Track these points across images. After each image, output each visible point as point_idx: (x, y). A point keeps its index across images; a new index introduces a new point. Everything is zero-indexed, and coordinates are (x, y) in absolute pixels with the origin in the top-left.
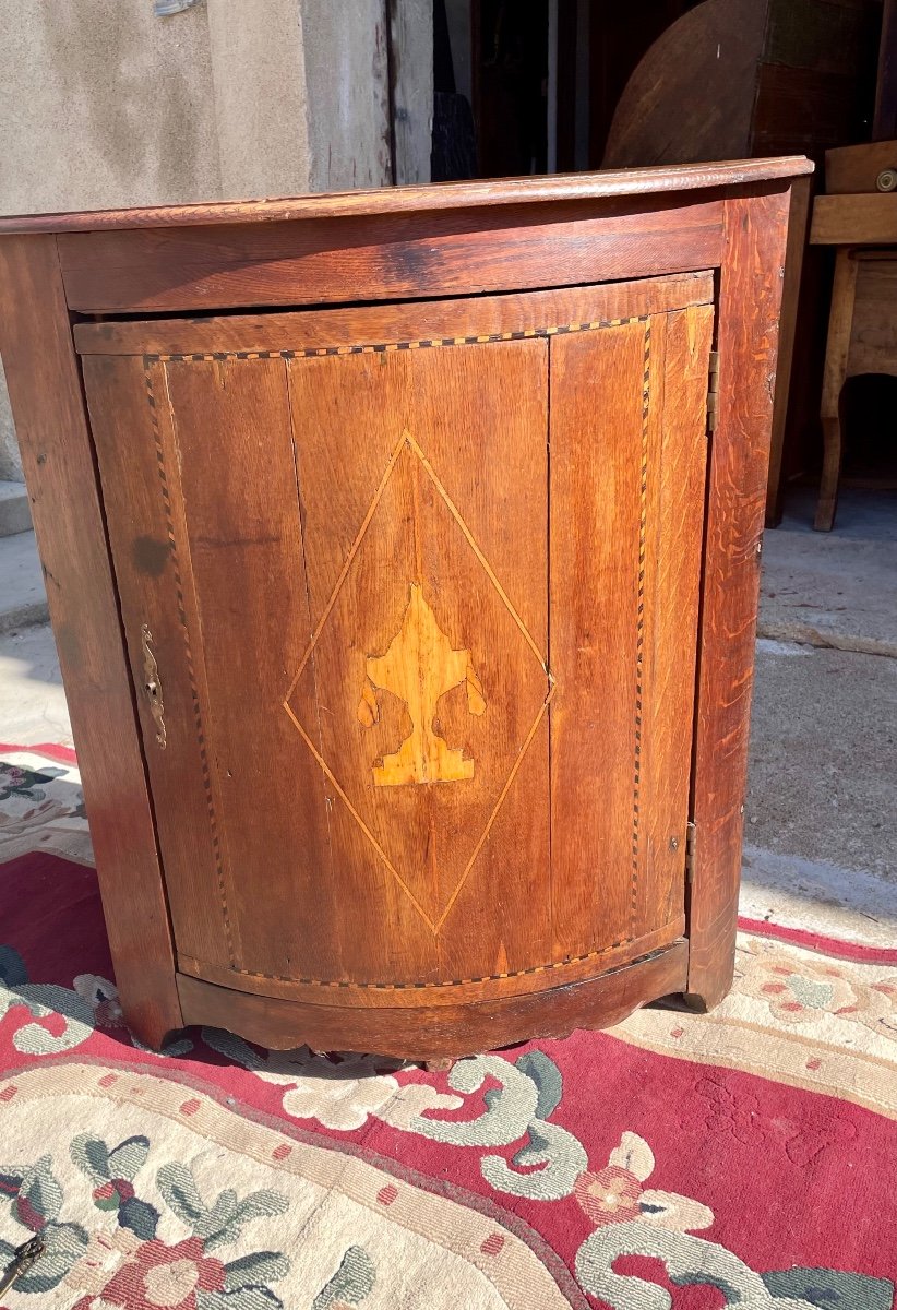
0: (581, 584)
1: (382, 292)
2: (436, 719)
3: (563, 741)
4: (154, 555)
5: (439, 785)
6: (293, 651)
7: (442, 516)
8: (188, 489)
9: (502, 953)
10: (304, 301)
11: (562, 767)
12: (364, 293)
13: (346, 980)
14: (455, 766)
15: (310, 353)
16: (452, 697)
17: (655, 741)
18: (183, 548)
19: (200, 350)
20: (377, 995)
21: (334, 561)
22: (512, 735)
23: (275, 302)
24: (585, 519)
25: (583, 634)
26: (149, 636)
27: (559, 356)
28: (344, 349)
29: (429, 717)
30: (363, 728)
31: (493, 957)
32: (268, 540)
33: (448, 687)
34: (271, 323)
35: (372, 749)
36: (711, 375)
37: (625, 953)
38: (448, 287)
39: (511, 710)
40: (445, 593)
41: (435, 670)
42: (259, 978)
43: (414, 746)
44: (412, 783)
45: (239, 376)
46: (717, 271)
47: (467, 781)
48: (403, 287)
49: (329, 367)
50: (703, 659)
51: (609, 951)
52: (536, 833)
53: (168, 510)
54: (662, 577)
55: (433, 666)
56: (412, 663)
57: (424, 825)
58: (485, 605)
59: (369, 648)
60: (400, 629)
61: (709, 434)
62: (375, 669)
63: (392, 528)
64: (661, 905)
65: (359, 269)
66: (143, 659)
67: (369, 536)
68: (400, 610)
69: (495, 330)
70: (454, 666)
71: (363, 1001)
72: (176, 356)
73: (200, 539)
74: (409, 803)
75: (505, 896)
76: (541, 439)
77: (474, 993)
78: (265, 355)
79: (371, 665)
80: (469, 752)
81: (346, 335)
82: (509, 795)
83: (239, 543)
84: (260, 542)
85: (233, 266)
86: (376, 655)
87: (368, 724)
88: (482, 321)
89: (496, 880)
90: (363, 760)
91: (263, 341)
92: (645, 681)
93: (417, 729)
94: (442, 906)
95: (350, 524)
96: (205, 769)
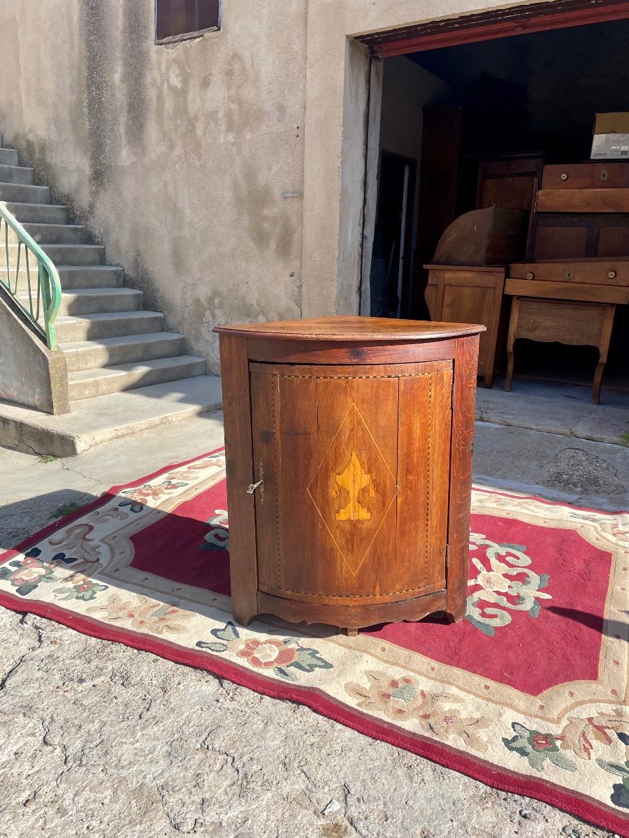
0: (408, 454)
1: (349, 362)
2: (359, 498)
3: (401, 509)
4: (267, 437)
5: (358, 521)
6: (312, 470)
7: (363, 429)
9: (378, 586)
10: (324, 363)
11: (401, 518)
12: (342, 361)
14: (364, 514)
15: (325, 378)
16: (364, 491)
17: (433, 511)
18: (278, 435)
19: (290, 374)
21: (327, 441)
22: (384, 505)
23: (315, 362)
24: (410, 434)
25: (409, 472)
26: (262, 464)
27: (402, 384)
28: (336, 377)
29: (356, 497)
30: (333, 499)
31: (374, 588)
32: (307, 434)
33: (363, 487)
34: (314, 368)
35: (336, 506)
36: (452, 392)
37: (422, 591)
38: (369, 361)
39: (384, 495)
40: (363, 455)
42: (290, 592)
43: (350, 507)
44: (349, 520)
45: (301, 383)
46: (454, 361)
47: (368, 521)
48: (355, 361)
49: (330, 382)
50: (451, 485)
51: (416, 590)
52: (391, 541)
53: (274, 422)
55: (358, 479)
56: (351, 478)
57: (352, 535)
58: (377, 461)
59: (337, 472)
60: (348, 466)
62: (339, 479)
63: (347, 433)
64: (436, 574)
65: (343, 355)
66: (259, 472)
67: (340, 435)
68: (348, 459)
69: (382, 375)
70: (365, 479)
71: (327, 602)
72: (282, 375)
73: (284, 432)
74: (347, 528)
75: (379, 564)
76: (396, 408)
77: (368, 601)
78: (310, 377)
79: (338, 477)
80: (369, 510)
81: (336, 374)
82: (382, 527)
83: (297, 434)
84: (304, 434)
85: (304, 352)
86: (339, 474)
87: (335, 498)
88: (378, 372)
89: (376, 558)
90: (332, 510)
91: (311, 373)
92: (430, 490)
93: (352, 500)
94: (357, 565)
95: (333, 429)
96: (277, 512)
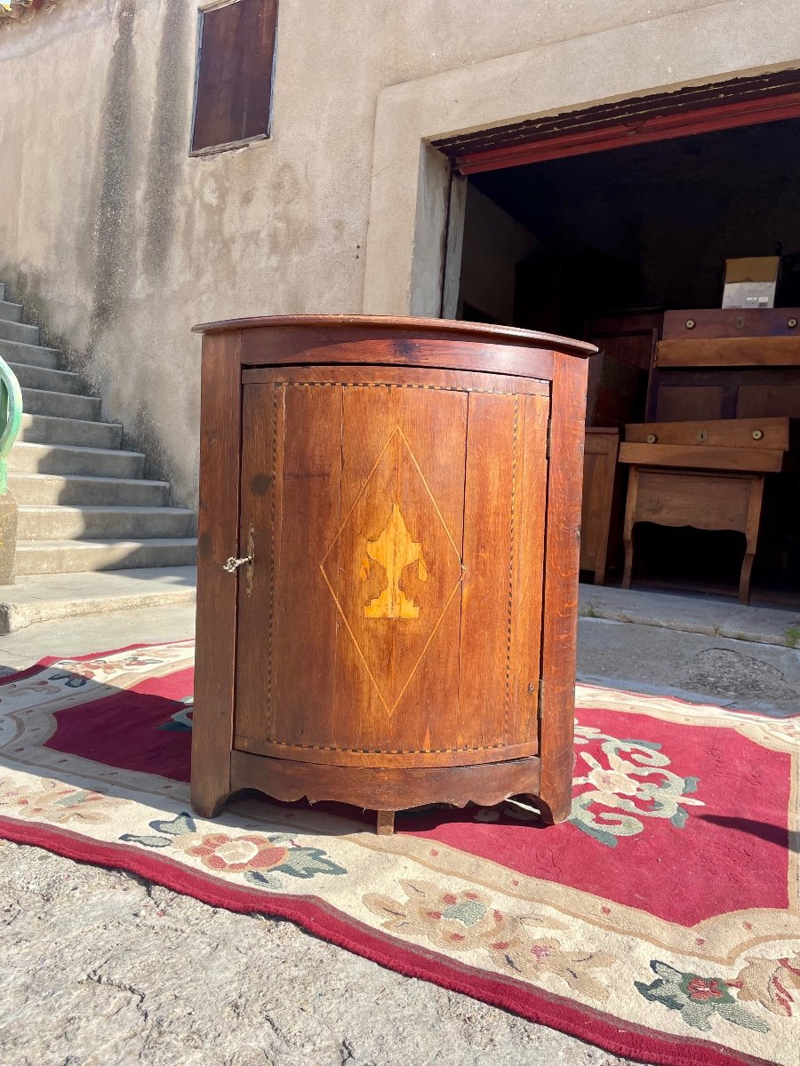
0: (480, 517)
1: (392, 361)
2: (401, 581)
3: (468, 606)
4: (263, 483)
5: (399, 620)
6: (329, 535)
7: (411, 469)
8: (287, 449)
9: (428, 736)
10: (356, 361)
11: (467, 620)
12: (383, 359)
13: (334, 746)
14: (409, 610)
15: (355, 385)
16: (410, 569)
17: (519, 619)
18: (280, 478)
19: (302, 381)
20: (352, 757)
21: (356, 486)
22: (441, 596)
23: (342, 361)
24: (484, 484)
25: (480, 546)
26: (253, 529)
27: (473, 403)
28: (371, 384)
29: (397, 579)
30: (361, 581)
31: (422, 738)
32: (324, 475)
33: (409, 562)
34: (339, 370)
35: (365, 595)
36: (548, 430)
37: (500, 753)
38: (423, 362)
39: (441, 580)
40: (411, 510)
41: (402, 552)
42: (283, 746)
43: (387, 595)
44: (385, 618)
45: (319, 394)
46: (551, 383)
47: (416, 620)
48: (402, 360)
49: (363, 391)
50: (547, 581)
51: (491, 750)
52: (451, 659)
53: (274, 459)
54: (524, 525)
55: (402, 549)
56: (391, 547)
57: (389, 643)
58: (431, 520)
59: (369, 536)
60: (385, 528)
61: (548, 458)
62: (371, 548)
63: (387, 473)
64: (523, 728)
65: (382, 349)
66: (247, 541)
67: (375, 475)
68: (387, 516)
69: (443, 384)
70: (413, 551)
71: (343, 761)
72: (291, 383)
73: (290, 474)
74: (382, 630)
75: (431, 696)
76: (463, 440)
77: (411, 761)
78: (333, 384)
79: (369, 545)
80: (417, 603)
81: (373, 379)
82: (437, 632)
83: (308, 476)
84: (319, 476)
85: (324, 344)
86: (372, 540)
87: (364, 580)
88: (436, 379)
89: (427, 686)
90: (359, 602)
91: (333, 378)
92: (514, 581)
93: (390, 584)
94: (395, 697)
95: (366, 469)
96: (271, 607)
